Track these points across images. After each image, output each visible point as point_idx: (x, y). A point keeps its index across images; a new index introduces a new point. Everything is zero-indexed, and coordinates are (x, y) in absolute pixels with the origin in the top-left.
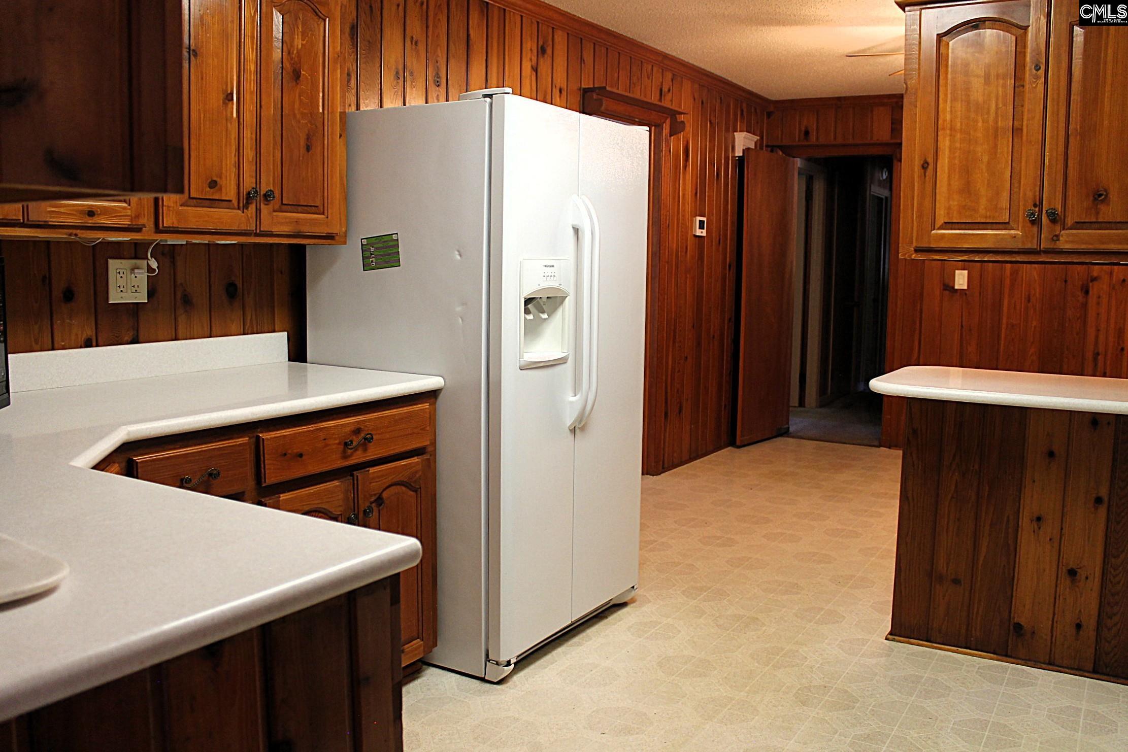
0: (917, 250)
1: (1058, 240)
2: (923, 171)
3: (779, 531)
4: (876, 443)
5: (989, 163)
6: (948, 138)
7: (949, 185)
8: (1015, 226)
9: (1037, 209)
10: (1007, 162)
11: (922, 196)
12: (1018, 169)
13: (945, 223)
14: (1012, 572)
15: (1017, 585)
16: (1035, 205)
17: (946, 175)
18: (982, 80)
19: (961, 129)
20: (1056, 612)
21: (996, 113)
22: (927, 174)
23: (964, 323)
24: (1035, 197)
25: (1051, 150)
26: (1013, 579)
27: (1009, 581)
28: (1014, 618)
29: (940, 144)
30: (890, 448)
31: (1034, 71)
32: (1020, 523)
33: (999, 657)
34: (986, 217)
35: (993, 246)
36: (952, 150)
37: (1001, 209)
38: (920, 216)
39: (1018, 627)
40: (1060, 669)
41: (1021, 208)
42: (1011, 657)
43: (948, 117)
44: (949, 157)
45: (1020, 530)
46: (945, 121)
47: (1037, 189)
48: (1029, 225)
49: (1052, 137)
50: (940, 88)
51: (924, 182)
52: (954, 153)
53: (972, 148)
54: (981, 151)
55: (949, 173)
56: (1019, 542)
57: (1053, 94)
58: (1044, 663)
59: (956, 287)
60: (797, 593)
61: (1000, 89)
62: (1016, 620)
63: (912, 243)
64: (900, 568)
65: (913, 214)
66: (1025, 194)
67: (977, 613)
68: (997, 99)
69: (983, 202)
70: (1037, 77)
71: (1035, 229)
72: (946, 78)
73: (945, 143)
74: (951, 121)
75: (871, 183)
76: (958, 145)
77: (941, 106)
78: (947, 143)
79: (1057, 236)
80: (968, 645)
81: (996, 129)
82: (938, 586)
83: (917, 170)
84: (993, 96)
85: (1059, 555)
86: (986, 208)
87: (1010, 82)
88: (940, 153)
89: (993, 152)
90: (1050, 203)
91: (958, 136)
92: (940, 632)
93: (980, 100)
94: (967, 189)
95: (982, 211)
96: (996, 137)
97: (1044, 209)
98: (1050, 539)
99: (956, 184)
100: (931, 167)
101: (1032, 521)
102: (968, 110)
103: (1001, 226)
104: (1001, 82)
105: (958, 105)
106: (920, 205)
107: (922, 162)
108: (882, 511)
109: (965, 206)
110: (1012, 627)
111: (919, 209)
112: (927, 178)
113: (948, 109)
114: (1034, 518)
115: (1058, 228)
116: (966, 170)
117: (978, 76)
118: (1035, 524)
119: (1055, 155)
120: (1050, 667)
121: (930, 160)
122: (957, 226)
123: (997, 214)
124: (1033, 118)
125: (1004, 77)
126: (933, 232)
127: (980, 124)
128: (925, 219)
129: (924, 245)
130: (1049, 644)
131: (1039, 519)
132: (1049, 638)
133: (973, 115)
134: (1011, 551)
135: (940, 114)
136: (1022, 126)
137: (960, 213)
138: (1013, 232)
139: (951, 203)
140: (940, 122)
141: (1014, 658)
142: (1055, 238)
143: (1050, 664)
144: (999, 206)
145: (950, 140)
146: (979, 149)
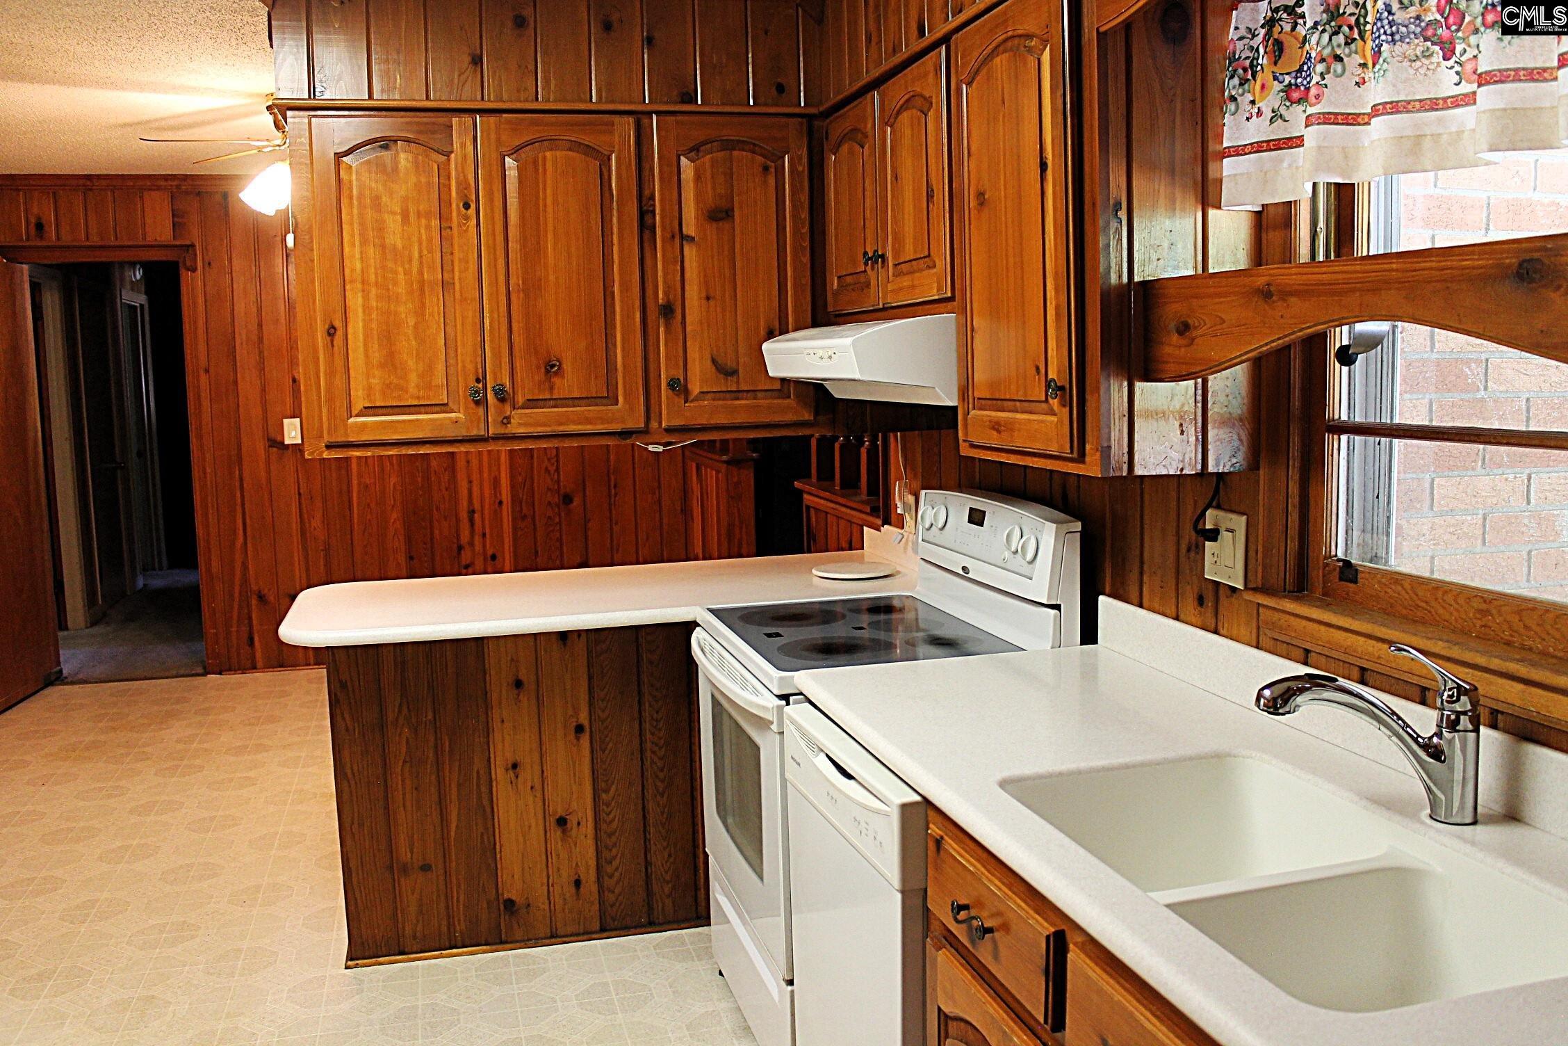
0: (329, 447)
1: (509, 423)
2: (329, 339)
3: (118, 844)
4: (200, 670)
5: (416, 327)
6: (360, 295)
7: (367, 356)
8: (455, 407)
9: (480, 385)
10: (439, 326)
11: (331, 374)
12: (453, 334)
13: (365, 408)
14: (492, 838)
15: (501, 852)
16: (478, 381)
17: (361, 345)
18: (399, 218)
19: (377, 282)
20: (550, 873)
21: (421, 263)
22: (335, 343)
23: (302, 491)
24: (477, 369)
25: (491, 312)
26: (495, 848)
27: (490, 850)
28: (503, 894)
29: (350, 303)
30: (220, 674)
31: (463, 210)
32: (493, 777)
33: (494, 947)
34: (418, 398)
35: (430, 435)
36: (366, 308)
37: (437, 386)
38: (331, 400)
39: (510, 903)
40: (564, 939)
41: (461, 384)
42: (506, 942)
43: (358, 266)
44: (364, 320)
45: (494, 784)
46: (353, 270)
47: (479, 360)
48: (473, 405)
49: (491, 295)
50: (344, 226)
51: (333, 355)
52: (370, 315)
53: (392, 306)
54: (405, 310)
55: (365, 340)
56: (495, 799)
57: (488, 241)
58: (546, 938)
59: (286, 443)
60: (193, 937)
61: (423, 231)
62: (506, 896)
63: (321, 436)
64: (350, 869)
65: (320, 397)
66: (464, 367)
67: (458, 901)
68: (420, 244)
69: (413, 378)
70: (467, 218)
71: (481, 411)
72: (351, 214)
73: (356, 301)
74: (363, 272)
75: (122, 286)
76: (374, 304)
77: (347, 249)
78: (360, 301)
79: (508, 418)
80: (453, 943)
81: (422, 283)
82: (402, 880)
83: (321, 339)
84: (415, 239)
85: (544, 804)
86: (417, 386)
87: (435, 223)
88: (351, 315)
89: (421, 311)
90: (495, 379)
91: (373, 291)
92: (415, 937)
93: (399, 245)
94: (391, 361)
95: (412, 390)
96: (422, 294)
97: (489, 386)
98: (532, 788)
99: (376, 357)
100: (340, 333)
101: (507, 770)
102: (384, 259)
103: (438, 409)
104: (423, 221)
105: (371, 251)
106: (330, 385)
107: (327, 327)
108: (252, 774)
109: (391, 383)
110: (502, 907)
111: (328, 390)
112: (336, 348)
113: (358, 256)
114: (510, 766)
115: (508, 408)
116: (388, 336)
117: (394, 213)
118: (511, 773)
119: (496, 316)
120: (553, 940)
121: (338, 324)
122: (380, 411)
123: (432, 394)
124: (467, 269)
125: (428, 215)
126: (352, 420)
127: (401, 277)
128: (338, 404)
129: (341, 439)
130: (548, 914)
131: (515, 766)
132: (547, 907)
133: (390, 264)
134: (487, 811)
135: (347, 262)
136: (453, 278)
137: (384, 393)
138: (453, 415)
139: (372, 380)
140: (347, 271)
141: (511, 942)
142: (505, 421)
143: (552, 937)
144: (433, 384)
145: (363, 297)
146: (402, 309)
